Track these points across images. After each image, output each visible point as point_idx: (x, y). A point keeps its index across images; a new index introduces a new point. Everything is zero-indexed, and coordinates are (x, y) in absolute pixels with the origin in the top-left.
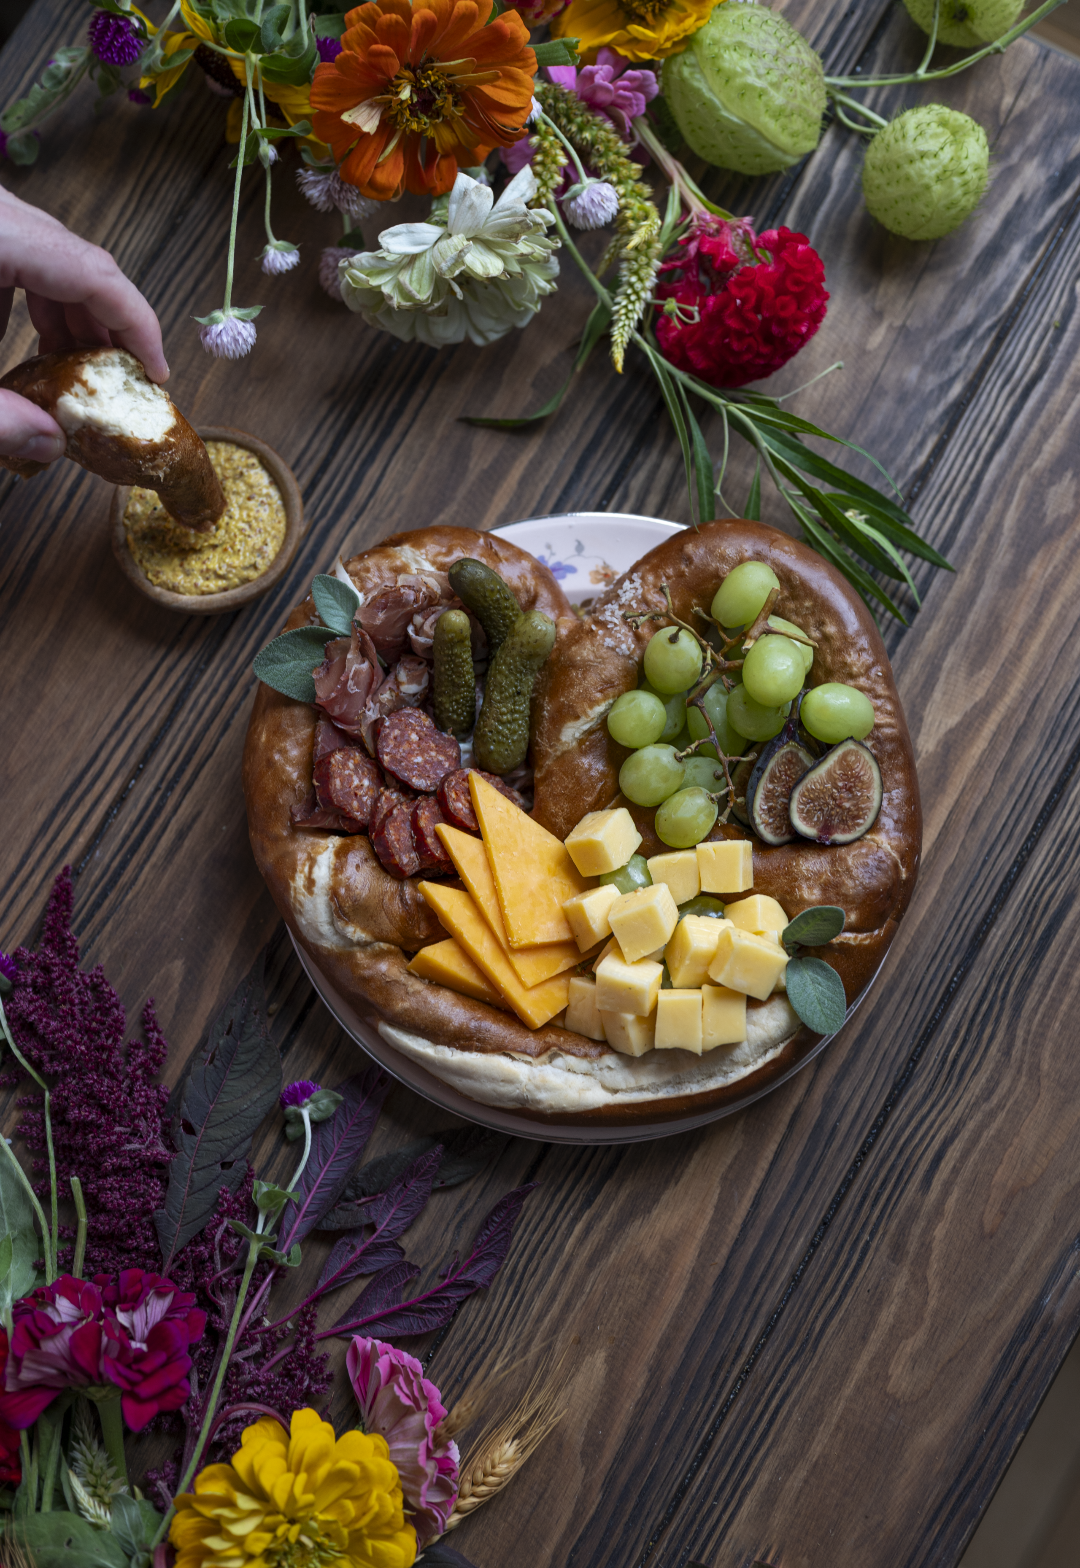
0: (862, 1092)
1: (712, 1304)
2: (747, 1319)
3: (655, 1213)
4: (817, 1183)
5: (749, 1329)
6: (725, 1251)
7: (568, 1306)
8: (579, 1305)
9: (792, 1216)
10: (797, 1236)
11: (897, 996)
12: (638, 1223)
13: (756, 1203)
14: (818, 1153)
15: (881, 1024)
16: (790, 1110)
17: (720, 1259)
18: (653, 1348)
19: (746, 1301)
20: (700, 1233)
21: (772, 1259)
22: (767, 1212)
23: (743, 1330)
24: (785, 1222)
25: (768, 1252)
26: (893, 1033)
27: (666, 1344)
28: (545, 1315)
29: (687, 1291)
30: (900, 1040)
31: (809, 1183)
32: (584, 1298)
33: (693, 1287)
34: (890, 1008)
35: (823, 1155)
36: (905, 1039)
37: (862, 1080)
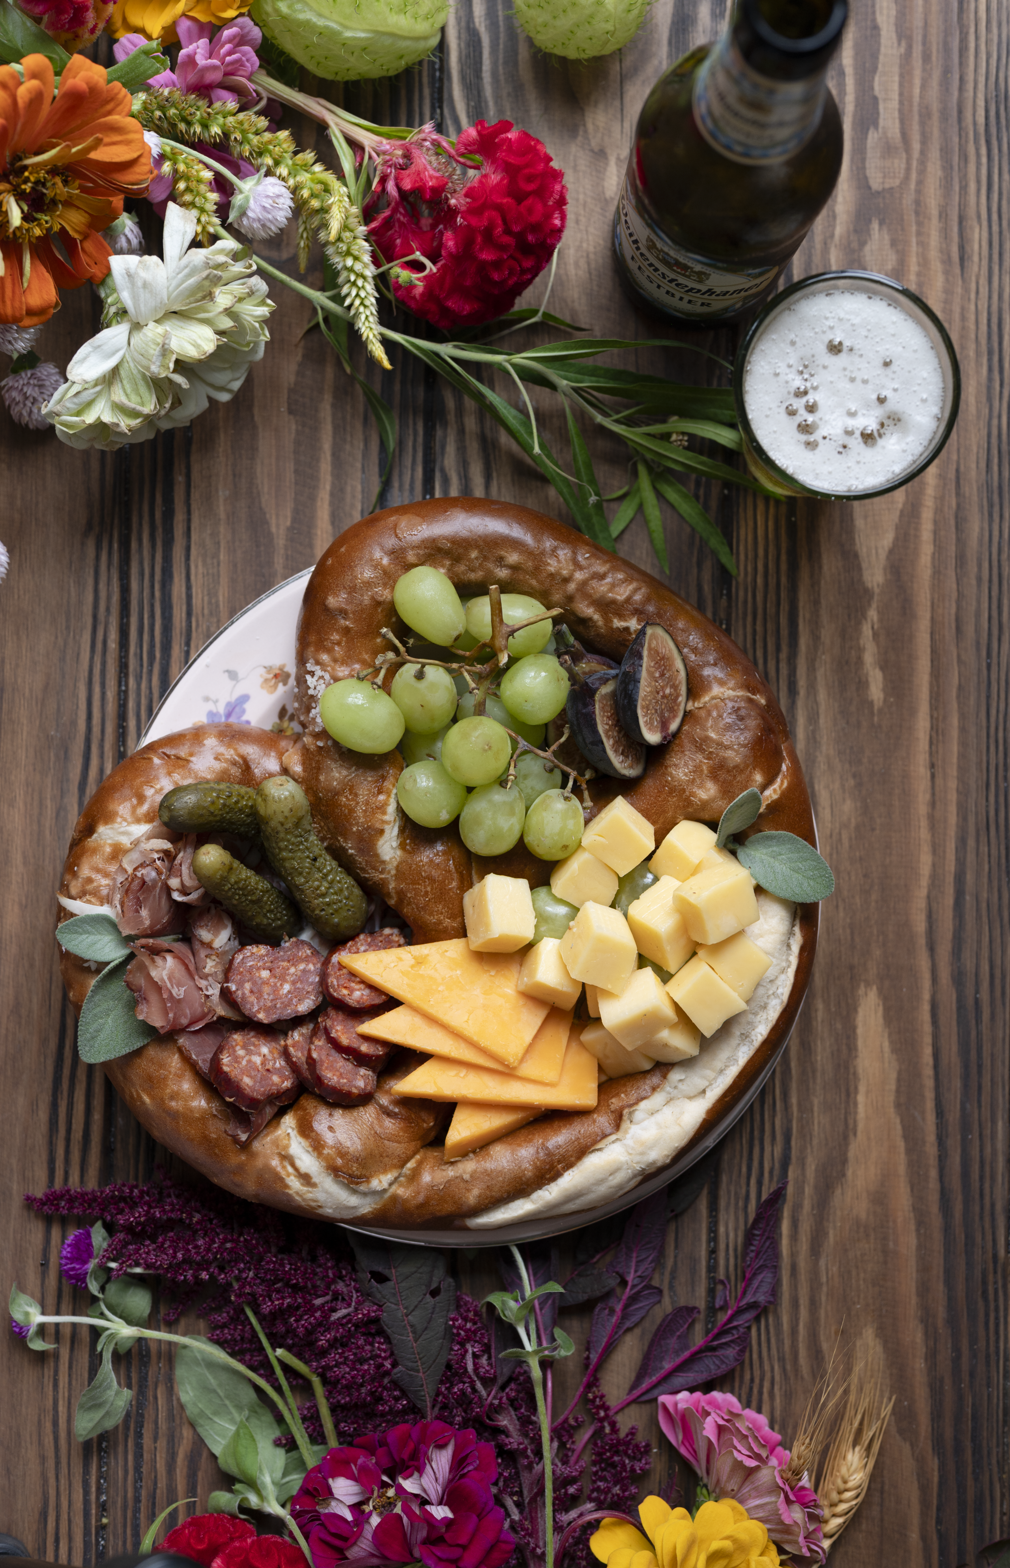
0: (985, 953)
1: (947, 1229)
2: (987, 1225)
3: (849, 1173)
4: (987, 1061)
5: (994, 1234)
6: (934, 1173)
7: (814, 1305)
8: (823, 1298)
9: (980, 1107)
10: (994, 1122)
11: (971, 843)
12: (838, 1192)
13: (940, 1113)
14: (973, 1034)
15: (970, 878)
16: (926, 1007)
17: (933, 1184)
18: (914, 1300)
19: (977, 1209)
20: (902, 1169)
21: (981, 1157)
22: (953, 1117)
23: (989, 1237)
24: (976, 1115)
25: (975, 1153)
26: (985, 880)
27: (923, 1290)
28: (797, 1325)
29: (918, 1230)
30: (995, 884)
31: (980, 1066)
32: (825, 1289)
33: (921, 1221)
34: (971, 857)
35: (979, 1033)
36: (1000, 880)
37: (979, 942)
